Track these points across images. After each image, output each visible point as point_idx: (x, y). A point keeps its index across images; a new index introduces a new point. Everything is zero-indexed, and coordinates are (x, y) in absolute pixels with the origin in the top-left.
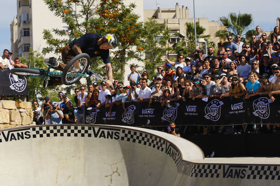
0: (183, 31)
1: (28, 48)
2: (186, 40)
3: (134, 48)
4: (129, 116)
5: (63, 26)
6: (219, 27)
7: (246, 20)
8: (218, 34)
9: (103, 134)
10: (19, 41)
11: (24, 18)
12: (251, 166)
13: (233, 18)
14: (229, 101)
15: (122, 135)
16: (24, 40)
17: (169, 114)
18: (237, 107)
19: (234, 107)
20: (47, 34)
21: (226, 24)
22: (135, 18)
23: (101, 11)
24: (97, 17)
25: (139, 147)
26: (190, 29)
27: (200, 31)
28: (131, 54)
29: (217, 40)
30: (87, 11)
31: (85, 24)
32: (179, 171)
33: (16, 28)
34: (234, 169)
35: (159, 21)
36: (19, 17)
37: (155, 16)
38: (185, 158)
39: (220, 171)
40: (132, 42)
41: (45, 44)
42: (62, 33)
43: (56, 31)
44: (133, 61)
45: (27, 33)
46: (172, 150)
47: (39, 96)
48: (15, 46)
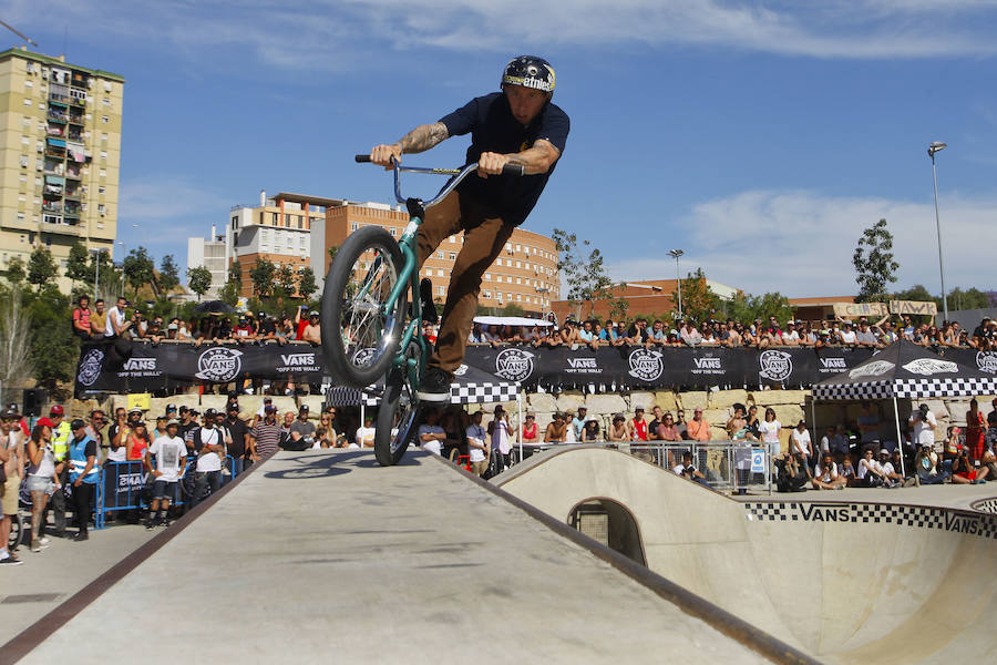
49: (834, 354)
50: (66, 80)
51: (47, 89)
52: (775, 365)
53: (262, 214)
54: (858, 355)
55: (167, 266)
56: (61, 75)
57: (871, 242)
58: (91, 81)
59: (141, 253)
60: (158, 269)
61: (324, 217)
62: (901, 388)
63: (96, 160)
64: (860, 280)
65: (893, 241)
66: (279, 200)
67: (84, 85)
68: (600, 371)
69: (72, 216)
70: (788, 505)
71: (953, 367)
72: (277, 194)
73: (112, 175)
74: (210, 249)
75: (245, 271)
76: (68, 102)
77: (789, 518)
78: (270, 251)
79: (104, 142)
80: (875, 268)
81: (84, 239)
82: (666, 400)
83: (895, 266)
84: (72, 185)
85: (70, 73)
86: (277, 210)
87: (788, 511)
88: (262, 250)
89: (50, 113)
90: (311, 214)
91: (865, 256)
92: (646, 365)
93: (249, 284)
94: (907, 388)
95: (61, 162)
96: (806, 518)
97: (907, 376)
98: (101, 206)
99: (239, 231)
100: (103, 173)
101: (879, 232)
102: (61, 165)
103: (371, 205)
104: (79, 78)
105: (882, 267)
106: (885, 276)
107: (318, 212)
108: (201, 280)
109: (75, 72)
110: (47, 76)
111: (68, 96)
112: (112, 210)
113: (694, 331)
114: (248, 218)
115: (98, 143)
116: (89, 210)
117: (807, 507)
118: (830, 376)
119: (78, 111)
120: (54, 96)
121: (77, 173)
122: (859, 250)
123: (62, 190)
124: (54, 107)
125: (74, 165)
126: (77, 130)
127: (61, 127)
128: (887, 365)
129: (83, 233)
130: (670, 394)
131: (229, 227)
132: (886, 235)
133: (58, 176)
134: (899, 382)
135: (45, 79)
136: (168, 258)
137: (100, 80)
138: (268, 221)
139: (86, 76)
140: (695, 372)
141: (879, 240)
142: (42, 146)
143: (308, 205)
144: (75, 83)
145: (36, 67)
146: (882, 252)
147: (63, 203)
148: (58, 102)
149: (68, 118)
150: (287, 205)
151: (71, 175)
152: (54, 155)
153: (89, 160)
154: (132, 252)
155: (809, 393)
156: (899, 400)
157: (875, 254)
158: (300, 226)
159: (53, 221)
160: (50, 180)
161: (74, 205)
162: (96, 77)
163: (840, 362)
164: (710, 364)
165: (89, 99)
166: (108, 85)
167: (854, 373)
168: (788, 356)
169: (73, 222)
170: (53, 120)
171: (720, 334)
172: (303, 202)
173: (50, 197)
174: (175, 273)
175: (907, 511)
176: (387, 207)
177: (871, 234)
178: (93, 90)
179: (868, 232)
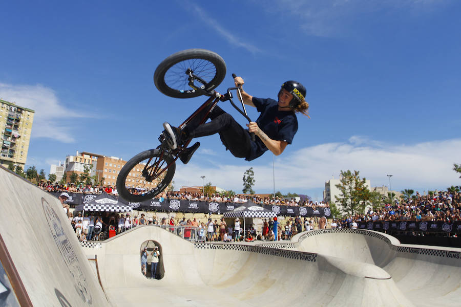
0: (386, 195)
1: (329, 200)
2: (388, 199)
3: (368, 201)
4: (370, 225)
5: (341, 193)
6: (400, 194)
7: (411, 192)
8: (400, 197)
9: (359, 233)
10: (326, 197)
11: (328, 190)
12: (421, 249)
13: (406, 191)
14: (409, 223)
15: (367, 233)
16: (328, 197)
17: (386, 227)
18: (413, 225)
19: (410, 225)
20: (336, 197)
21: (403, 193)
22: (368, 191)
23: (356, 188)
24: (354, 190)
25: (374, 238)
26: (389, 194)
27: (393, 195)
28: (368, 204)
29: (401, 199)
30: (350, 188)
31: (350, 193)
32: (391, 248)
33: (325, 193)
34: (414, 250)
35: (377, 191)
36: (326, 189)
37: (375, 190)
38: (392, 243)
39: (408, 250)
40: (368, 199)
41: (335, 200)
42: (342, 195)
43: (340, 195)
44: (369, 206)
45: (329, 195)
46: (387, 240)
47: (334, 217)
48: (325, 200)
49: (231, 204)
50: (15, 110)
51: (8, 113)
52: (213, 207)
53: (76, 158)
54: (237, 205)
55: (42, 173)
56: (13, 109)
57: (248, 174)
58: (23, 111)
59: (33, 168)
60: (39, 173)
61: (97, 160)
62: (246, 214)
63: (22, 137)
64: (244, 184)
65: (254, 174)
66: (82, 154)
67: (21, 113)
68: (160, 206)
69: (11, 154)
70: (206, 245)
71: (262, 209)
72: (82, 152)
73: (27, 143)
74: (59, 169)
75: (68, 176)
76: (14, 118)
77: (206, 248)
78: (78, 170)
79: (25, 131)
80: (249, 182)
81: (14, 163)
82: (181, 215)
83: (254, 181)
84: (13, 144)
85: (16, 108)
86: (82, 157)
87: (206, 246)
88: (75, 170)
89: (8, 121)
90: (93, 159)
91: (246, 178)
92: (175, 205)
93: (69, 180)
94: (248, 214)
95: (10, 136)
96: (211, 248)
97: (248, 210)
98: (22, 152)
99: (68, 163)
100: (24, 141)
101: (250, 171)
102: (10, 138)
103: (112, 157)
104: (19, 110)
105: (250, 181)
106: (252, 184)
107: (95, 159)
108: (53, 177)
109: (18, 108)
110: (9, 109)
111: (15, 115)
112: (26, 153)
113: (190, 195)
114: (72, 159)
115: (23, 131)
116: (17, 152)
117: (212, 245)
118: (229, 211)
119: (18, 120)
120: (10, 115)
121: (14, 141)
122: (244, 176)
123: (9, 146)
124: (9, 119)
125: (14, 138)
126: (16, 127)
127: (11, 125)
128: (244, 208)
129: (14, 160)
130: (182, 214)
131: (65, 162)
132: (253, 172)
133: (8, 141)
134: (246, 212)
135: (7, 109)
136: (43, 170)
137: (27, 112)
138: (78, 160)
139: (22, 109)
140: (189, 207)
141: (250, 173)
142: (4, 131)
143: (92, 157)
144: (18, 111)
145: (5, 106)
146: (251, 177)
147: (9, 150)
148: (11, 117)
149: (14, 122)
150: (85, 155)
151: (13, 141)
152: (7, 134)
153: (19, 137)
154: (30, 167)
155: (223, 216)
156: (245, 218)
157: (249, 177)
158: (89, 162)
159: (4, 156)
160: (5, 142)
161: (12, 151)
162: (25, 110)
163: (233, 207)
164: (194, 206)
165: (21, 117)
166: (29, 113)
167: (235, 210)
168: (217, 204)
169: (11, 157)
170: (8, 123)
171: (198, 197)
172: (91, 155)
173: (4, 148)
174: (44, 175)
175: (238, 246)
176: (118, 159)
177: (248, 171)
178: (24, 114)
179: (247, 171)
